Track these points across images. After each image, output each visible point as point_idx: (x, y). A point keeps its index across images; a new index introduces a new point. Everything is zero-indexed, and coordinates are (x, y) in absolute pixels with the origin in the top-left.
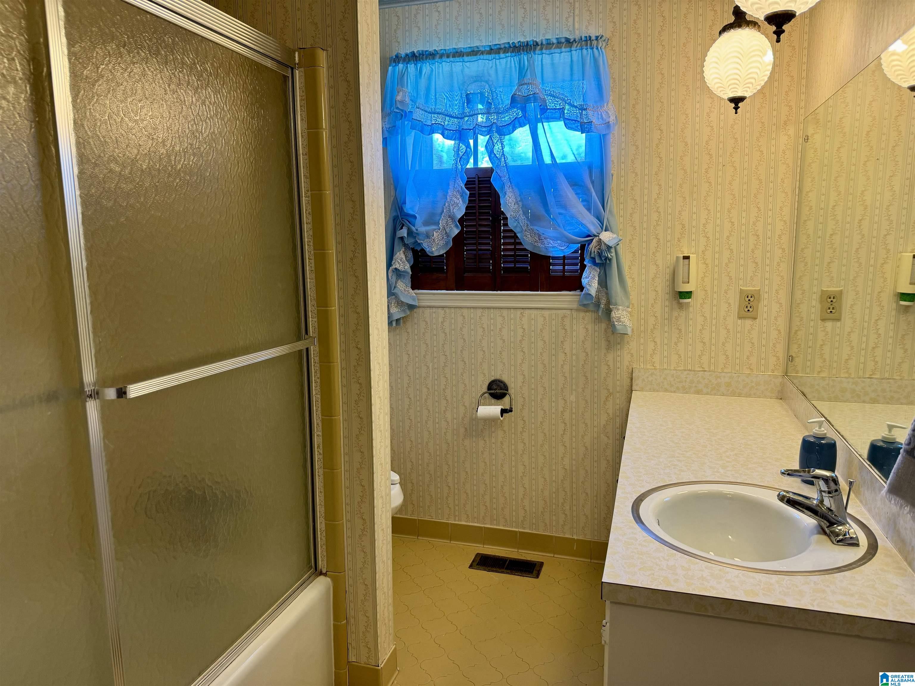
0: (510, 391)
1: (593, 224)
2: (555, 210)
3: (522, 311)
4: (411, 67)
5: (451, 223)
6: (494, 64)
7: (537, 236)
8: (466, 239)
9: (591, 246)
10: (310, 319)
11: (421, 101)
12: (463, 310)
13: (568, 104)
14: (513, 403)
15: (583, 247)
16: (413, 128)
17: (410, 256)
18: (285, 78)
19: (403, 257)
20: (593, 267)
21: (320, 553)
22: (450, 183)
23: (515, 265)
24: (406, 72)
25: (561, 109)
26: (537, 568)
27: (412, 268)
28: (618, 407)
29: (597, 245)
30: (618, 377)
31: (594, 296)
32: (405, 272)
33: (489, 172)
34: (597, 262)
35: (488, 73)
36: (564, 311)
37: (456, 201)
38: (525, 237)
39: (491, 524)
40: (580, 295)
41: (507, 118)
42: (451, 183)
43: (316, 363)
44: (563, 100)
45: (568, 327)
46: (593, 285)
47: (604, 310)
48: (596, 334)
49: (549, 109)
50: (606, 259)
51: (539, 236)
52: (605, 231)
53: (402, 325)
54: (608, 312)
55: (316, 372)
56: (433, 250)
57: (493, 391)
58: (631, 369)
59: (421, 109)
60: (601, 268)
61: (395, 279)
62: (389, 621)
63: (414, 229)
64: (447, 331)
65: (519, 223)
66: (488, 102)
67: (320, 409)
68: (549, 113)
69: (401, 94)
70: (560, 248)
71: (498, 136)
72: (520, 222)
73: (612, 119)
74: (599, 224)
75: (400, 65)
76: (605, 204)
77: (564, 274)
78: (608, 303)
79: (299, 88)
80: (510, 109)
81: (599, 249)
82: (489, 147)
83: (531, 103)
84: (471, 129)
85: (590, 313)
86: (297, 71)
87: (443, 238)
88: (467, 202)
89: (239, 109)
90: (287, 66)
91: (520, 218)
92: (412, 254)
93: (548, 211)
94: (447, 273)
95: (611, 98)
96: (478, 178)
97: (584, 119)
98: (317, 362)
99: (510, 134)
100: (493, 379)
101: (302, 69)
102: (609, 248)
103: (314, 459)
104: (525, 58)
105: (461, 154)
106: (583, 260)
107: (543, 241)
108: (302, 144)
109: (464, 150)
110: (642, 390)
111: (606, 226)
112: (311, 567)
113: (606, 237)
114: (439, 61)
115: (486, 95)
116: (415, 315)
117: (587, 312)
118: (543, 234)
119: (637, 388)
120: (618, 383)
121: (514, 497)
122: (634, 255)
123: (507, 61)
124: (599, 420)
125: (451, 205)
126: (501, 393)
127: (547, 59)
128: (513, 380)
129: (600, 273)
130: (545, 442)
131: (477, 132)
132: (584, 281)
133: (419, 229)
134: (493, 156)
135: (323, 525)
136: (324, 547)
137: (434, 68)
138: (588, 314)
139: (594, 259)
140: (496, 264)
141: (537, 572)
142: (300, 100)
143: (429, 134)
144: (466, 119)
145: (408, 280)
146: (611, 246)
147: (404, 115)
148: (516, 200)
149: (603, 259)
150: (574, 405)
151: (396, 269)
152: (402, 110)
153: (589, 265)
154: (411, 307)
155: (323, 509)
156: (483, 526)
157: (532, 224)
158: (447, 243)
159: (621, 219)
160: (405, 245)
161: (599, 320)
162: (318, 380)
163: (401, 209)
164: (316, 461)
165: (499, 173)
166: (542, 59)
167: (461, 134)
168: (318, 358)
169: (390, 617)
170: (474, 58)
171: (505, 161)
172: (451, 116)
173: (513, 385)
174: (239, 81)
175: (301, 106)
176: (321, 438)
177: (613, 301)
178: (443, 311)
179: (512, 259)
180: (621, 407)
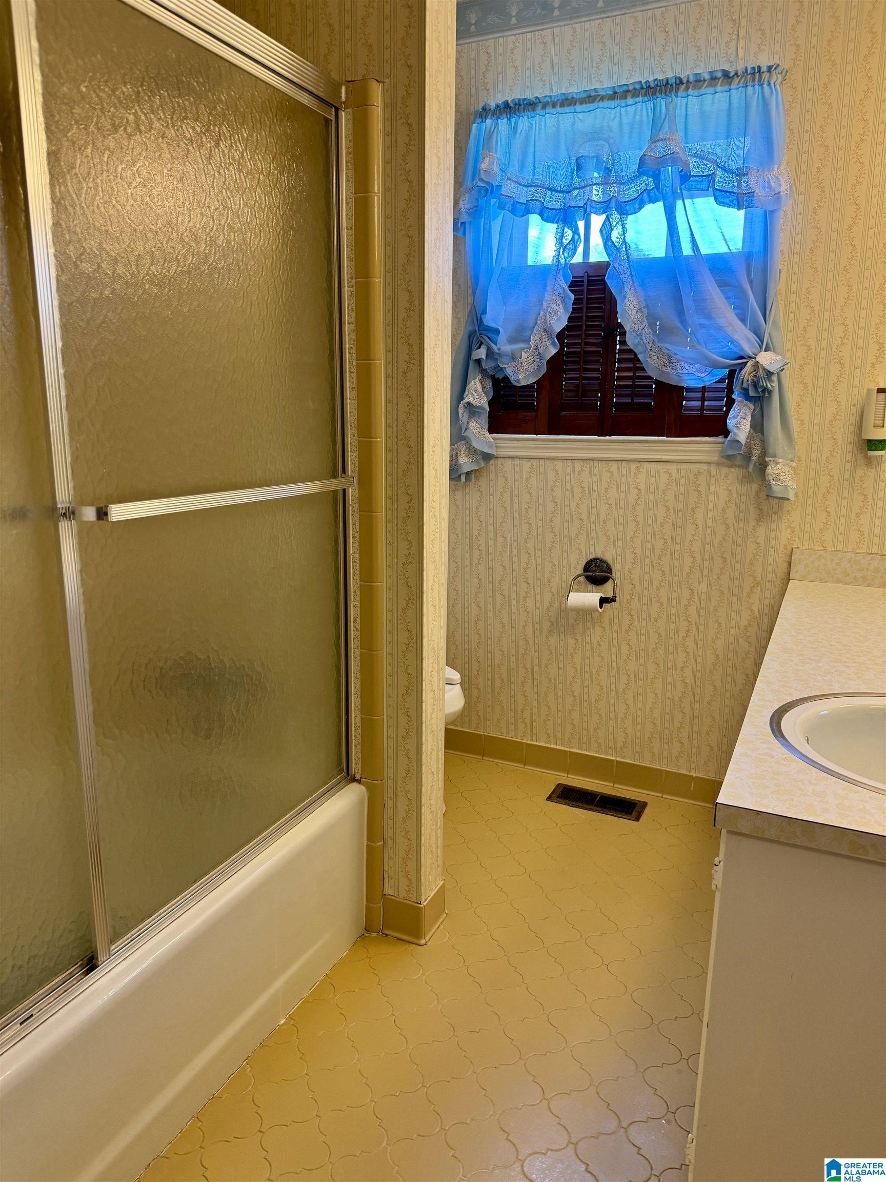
0: (614, 575)
1: (749, 340)
2: (694, 319)
3: (638, 464)
4: (503, 123)
5: (547, 339)
6: (618, 115)
7: (666, 357)
8: (566, 363)
9: (743, 372)
10: (350, 453)
11: (513, 170)
12: (556, 463)
13: (720, 168)
14: (618, 591)
15: (732, 374)
16: (501, 207)
17: (489, 387)
18: (327, 121)
19: (479, 387)
20: (745, 402)
21: (353, 753)
22: (548, 284)
23: (633, 400)
24: (496, 129)
25: (710, 175)
26: (638, 808)
27: (490, 403)
28: (767, 602)
29: (752, 371)
30: (771, 560)
31: (743, 444)
32: (481, 408)
33: (602, 267)
34: (750, 395)
35: (609, 127)
36: (699, 466)
37: (555, 309)
38: (648, 360)
39: (579, 749)
40: (723, 443)
41: (632, 191)
42: (550, 283)
43: (354, 512)
44: (714, 162)
45: (702, 488)
46: (743, 427)
47: (757, 464)
48: (743, 499)
49: (693, 176)
50: (763, 391)
51: (670, 357)
52: (765, 351)
53: (473, 481)
54: (763, 466)
55: (354, 524)
56: (520, 377)
57: (590, 574)
58: (790, 550)
59: (513, 181)
60: (756, 404)
61: (467, 417)
62: (437, 848)
63: (495, 348)
64: (533, 491)
65: (641, 339)
66: (606, 168)
67: (358, 572)
68: (692, 181)
69: (487, 160)
70: (699, 375)
71: (618, 216)
72: (644, 338)
73: (784, 188)
74: (757, 341)
75: (487, 120)
76: (768, 312)
77: (702, 413)
78: (764, 453)
79: (346, 137)
80: (638, 177)
81: (754, 377)
82: (604, 232)
83: (668, 166)
84: (580, 207)
85: (737, 468)
86: (343, 113)
87: (534, 361)
88: (571, 310)
89: (263, 159)
90: (331, 105)
91: (644, 332)
92: (491, 383)
93: (683, 322)
94: (536, 411)
95: (786, 158)
96: (588, 276)
97: (744, 188)
98: (356, 510)
99: (635, 213)
100: (592, 557)
101: (350, 110)
102: (769, 374)
103: (349, 637)
104: (662, 102)
105: (565, 242)
106: (730, 391)
107: (674, 364)
108: (347, 215)
109: (570, 238)
110: (803, 579)
111: (767, 345)
112: (341, 771)
113: (766, 359)
114: (542, 112)
115: (604, 159)
116: (492, 468)
117: (732, 467)
118: (676, 354)
119: (797, 576)
120: (770, 568)
121: (612, 715)
122: (806, 386)
123: (636, 109)
124: (738, 619)
125: (548, 314)
126: (601, 576)
127: (693, 102)
128: (619, 559)
129: (754, 410)
130: (660, 646)
131: (588, 209)
132: (731, 423)
133: (502, 348)
134: (610, 244)
135: (359, 720)
136: (359, 747)
137: (533, 123)
138: (733, 470)
139: (746, 390)
140: (606, 399)
141: (637, 814)
142: (346, 154)
143: (523, 216)
144: (576, 192)
145: (484, 420)
146: (771, 371)
147: (490, 190)
148: (640, 306)
149: (760, 390)
150: (704, 597)
151: (469, 403)
152: (487, 183)
153: (740, 399)
154: (487, 457)
155: (359, 699)
156: (568, 750)
157: (660, 341)
158: (539, 369)
159: (790, 335)
160: (483, 372)
161: (747, 479)
162: (357, 535)
163: (480, 322)
164: (352, 639)
165: (617, 269)
166: (687, 104)
167: (566, 213)
168: (357, 505)
169: (439, 844)
170: (590, 106)
171: (626, 250)
172: (553, 190)
173: (618, 567)
174: (265, 120)
175: (347, 162)
176: (358, 609)
177: (771, 451)
178: (529, 464)
179: (627, 391)
180: (772, 601)
